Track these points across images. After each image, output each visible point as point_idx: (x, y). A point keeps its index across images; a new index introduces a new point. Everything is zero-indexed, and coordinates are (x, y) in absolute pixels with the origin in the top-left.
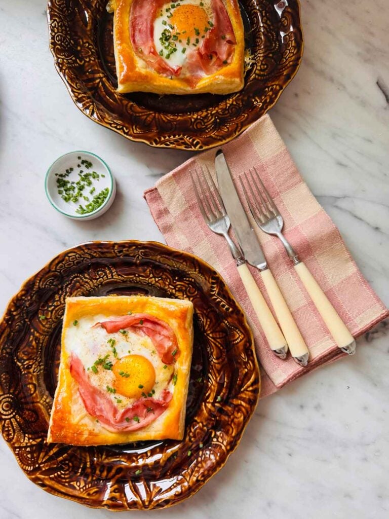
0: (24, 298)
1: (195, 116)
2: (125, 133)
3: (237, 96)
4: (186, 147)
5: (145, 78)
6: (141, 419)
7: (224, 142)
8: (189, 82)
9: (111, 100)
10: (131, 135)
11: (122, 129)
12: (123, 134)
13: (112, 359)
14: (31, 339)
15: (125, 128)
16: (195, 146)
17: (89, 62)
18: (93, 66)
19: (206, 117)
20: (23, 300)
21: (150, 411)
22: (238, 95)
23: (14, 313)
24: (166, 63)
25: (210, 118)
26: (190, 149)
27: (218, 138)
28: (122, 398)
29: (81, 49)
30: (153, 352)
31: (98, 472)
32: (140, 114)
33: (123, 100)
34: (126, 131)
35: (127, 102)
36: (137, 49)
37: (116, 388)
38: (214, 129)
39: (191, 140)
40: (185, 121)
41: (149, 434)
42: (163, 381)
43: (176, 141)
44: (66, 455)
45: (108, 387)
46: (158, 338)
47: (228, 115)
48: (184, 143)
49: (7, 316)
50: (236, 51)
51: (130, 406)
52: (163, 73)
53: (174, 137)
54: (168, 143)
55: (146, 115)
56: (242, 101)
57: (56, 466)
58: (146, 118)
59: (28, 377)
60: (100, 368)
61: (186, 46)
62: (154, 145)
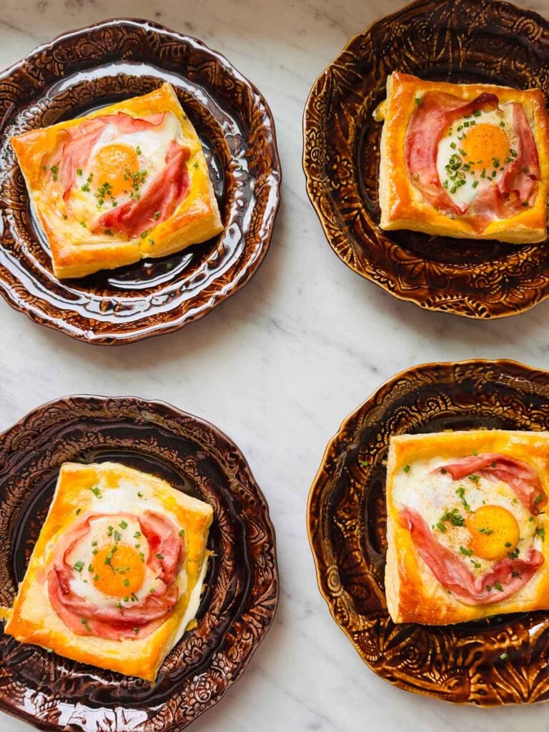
0: (345, 440)
1: (477, 271)
2: (390, 288)
3: (533, 250)
4: (467, 314)
5: (420, 216)
6: (504, 587)
7: (519, 312)
8: (473, 223)
9: (370, 240)
10: (397, 292)
11: (387, 282)
12: (387, 289)
13: (462, 513)
14: (352, 492)
15: (390, 282)
16: (480, 313)
17: (346, 186)
18: (350, 191)
19: (492, 274)
20: (345, 442)
21: (515, 575)
22: (535, 248)
23: (335, 460)
24: (449, 199)
25: (497, 276)
26: (473, 317)
27: (511, 306)
28: (480, 561)
29: (338, 168)
30: (515, 501)
31: (451, 659)
32: (406, 263)
33: (385, 241)
34: (392, 286)
35: (390, 244)
36: (412, 174)
37: (472, 549)
38: (502, 291)
39: (474, 305)
40: (464, 277)
41: (515, 604)
42: (529, 537)
43: (455, 304)
44: (409, 639)
45: (461, 548)
46: (517, 483)
47: (521, 274)
48: (466, 308)
49: (327, 464)
50: (539, 191)
51: (491, 571)
52: (442, 209)
53: (452, 297)
54: (445, 306)
55: (414, 264)
56: (540, 257)
57: (399, 654)
58: (413, 269)
59: (352, 541)
60: (448, 525)
61: (479, 179)
62: (427, 307)
